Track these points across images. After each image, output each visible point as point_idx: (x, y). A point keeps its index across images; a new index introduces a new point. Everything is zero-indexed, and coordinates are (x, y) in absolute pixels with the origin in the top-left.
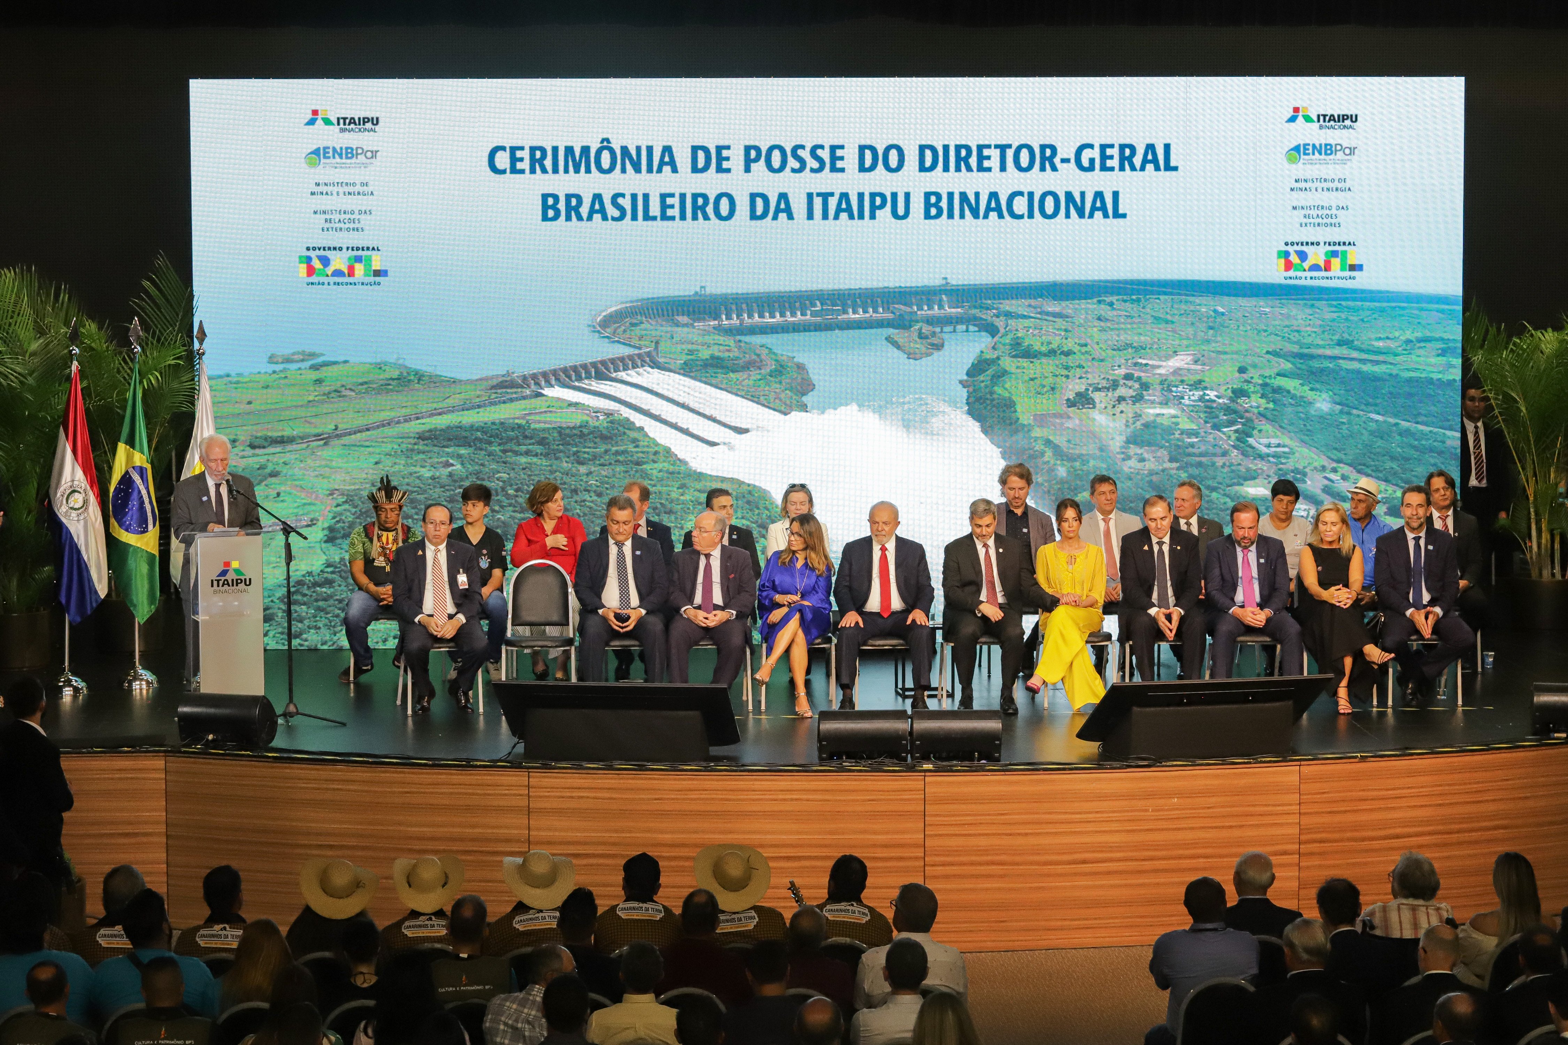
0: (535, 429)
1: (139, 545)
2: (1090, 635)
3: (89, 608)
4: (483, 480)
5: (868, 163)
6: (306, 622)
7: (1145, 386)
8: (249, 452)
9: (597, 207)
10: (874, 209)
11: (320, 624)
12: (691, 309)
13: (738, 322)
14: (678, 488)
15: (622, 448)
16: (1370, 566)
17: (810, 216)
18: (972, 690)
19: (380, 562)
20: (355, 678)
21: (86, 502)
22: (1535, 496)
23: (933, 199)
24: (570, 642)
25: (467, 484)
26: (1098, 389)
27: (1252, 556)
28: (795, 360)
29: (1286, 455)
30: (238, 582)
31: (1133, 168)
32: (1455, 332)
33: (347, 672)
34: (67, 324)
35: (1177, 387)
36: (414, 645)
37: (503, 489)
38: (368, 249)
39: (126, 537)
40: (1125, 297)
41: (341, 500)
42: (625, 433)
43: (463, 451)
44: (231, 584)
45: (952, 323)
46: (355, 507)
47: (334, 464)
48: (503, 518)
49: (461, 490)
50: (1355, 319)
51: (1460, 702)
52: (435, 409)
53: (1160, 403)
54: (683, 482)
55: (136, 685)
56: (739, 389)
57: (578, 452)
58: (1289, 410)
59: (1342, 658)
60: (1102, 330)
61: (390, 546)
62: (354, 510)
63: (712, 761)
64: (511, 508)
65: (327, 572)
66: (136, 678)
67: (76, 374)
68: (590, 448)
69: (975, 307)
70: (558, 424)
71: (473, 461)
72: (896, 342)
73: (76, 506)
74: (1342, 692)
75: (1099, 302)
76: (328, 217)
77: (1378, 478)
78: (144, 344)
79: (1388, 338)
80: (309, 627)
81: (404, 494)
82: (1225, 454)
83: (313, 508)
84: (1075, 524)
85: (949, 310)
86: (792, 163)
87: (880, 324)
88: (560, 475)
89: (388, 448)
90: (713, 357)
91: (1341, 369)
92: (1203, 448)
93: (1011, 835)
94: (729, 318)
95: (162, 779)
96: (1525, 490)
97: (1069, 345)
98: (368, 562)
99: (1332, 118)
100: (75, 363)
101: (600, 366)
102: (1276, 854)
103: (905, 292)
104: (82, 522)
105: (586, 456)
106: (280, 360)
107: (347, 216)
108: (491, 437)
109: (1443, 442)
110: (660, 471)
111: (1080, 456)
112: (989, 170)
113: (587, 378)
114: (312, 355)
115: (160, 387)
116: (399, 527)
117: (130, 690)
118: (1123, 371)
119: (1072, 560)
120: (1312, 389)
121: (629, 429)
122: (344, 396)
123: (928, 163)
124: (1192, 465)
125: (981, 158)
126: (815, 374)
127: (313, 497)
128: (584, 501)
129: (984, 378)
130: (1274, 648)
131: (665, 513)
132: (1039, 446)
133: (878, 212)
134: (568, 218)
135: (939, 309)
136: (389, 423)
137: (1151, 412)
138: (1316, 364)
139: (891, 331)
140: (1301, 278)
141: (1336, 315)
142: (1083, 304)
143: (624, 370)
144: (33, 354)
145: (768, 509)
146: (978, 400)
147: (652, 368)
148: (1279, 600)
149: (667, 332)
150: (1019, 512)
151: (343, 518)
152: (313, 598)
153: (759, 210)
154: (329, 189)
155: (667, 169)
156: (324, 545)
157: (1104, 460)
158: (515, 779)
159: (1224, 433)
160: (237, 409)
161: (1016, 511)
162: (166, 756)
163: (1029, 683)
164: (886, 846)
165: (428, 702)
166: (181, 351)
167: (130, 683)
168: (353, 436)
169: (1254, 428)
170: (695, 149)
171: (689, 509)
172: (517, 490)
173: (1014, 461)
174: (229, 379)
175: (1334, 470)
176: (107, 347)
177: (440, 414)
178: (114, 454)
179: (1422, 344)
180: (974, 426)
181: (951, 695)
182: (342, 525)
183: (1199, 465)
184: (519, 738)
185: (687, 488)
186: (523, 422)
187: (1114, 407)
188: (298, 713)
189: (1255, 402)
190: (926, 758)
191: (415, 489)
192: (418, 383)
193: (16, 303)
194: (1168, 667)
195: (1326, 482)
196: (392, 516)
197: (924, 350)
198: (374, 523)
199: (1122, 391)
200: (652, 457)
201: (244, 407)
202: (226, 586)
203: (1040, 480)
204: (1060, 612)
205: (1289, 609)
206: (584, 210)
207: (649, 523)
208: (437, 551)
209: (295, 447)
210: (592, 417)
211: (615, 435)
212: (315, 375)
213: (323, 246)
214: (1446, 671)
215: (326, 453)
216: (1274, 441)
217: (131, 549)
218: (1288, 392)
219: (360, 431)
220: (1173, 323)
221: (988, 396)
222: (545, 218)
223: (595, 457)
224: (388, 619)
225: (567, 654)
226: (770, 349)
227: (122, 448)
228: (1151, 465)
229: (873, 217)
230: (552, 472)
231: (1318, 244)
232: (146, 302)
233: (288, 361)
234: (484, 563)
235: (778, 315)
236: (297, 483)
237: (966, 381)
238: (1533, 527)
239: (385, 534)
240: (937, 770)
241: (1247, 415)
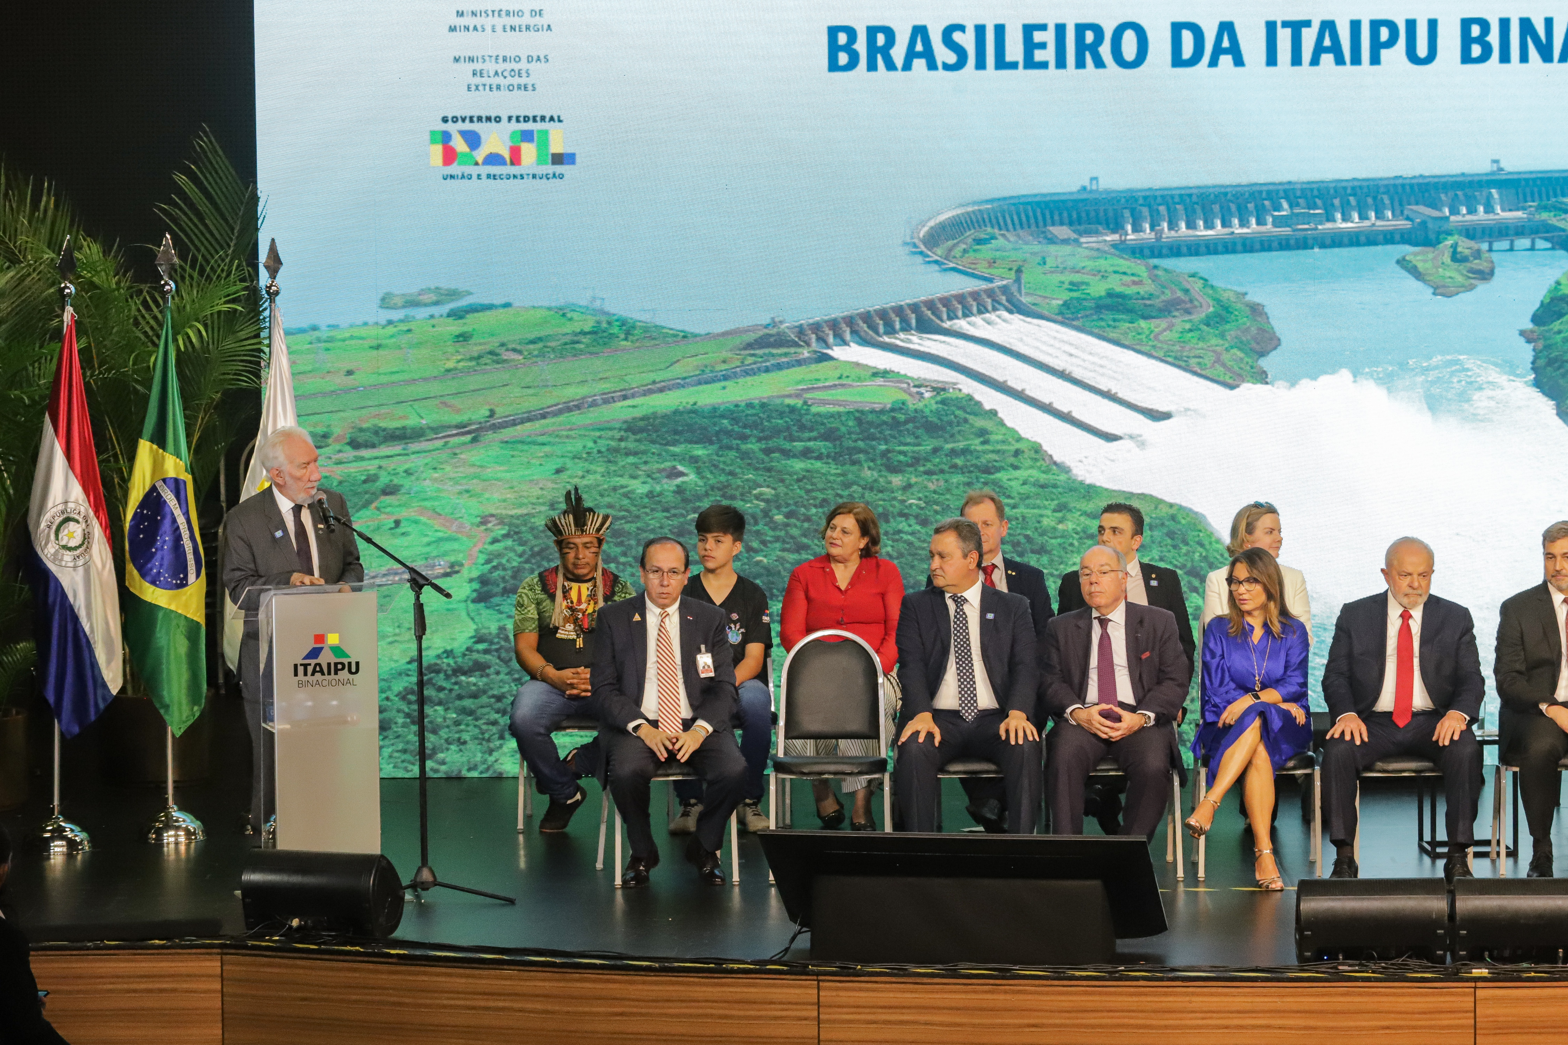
0: (818, 414)
1: (173, 607)
3: (92, 711)
4: (733, 497)
6: (443, 733)
8: (350, 453)
9: (919, 47)
10: (1377, 46)
11: (466, 737)
12: (1075, 215)
13: (1153, 235)
14: (1054, 511)
15: (961, 445)
17: (1272, 60)
19: (567, 632)
21: (87, 537)
23: (1476, 31)
24: (880, 766)
25: (705, 504)
28: (1248, 298)
30: (337, 668)
34: (53, 244)
36: (626, 769)
37: (766, 513)
38: (543, 118)
39: (152, 594)
41: (502, 531)
42: (966, 421)
43: (700, 451)
44: (326, 671)
45: (1507, 235)
46: (525, 543)
47: (489, 473)
48: (765, 560)
49: (696, 515)
52: (654, 382)
54: (1064, 500)
55: (169, 837)
56: (1154, 347)
57: (888, 451)
61: (583, 606)
62: (520, 549)
63: (1121, 964)
64: (778, 545)
65: (478, 651)
66: (168, 826)
67: (70, 328)
68: (906, 444)
69: (1545, 208)
70: (856, 406)
71: (715, 466)
72: (1415, 267)
73: (72, 544)
76: (478, 66)
78: (178, 279)
80: (448, 742)
81: (605, 520)
83: (456, 545)
85: (1502, 214)
87: (1389, 238)
88: (860, 490)
89: (576, 446)
90: (1110, 294)
94: (1137, 229)
95: (214, 991)
98: (546, 632)
100: (69, 309)
101: (924, 309)
103: (1427, 184)
104: (81, 570)
105: (902, 458)
106: (399, 301)
107: (508, 66)
108: (745, 426)
110: (1024, 483)
113: (903, 330)
114: (453, 294)
115: (205, 349)
116: (599, 575)
117: (159, 844)
121: (975, 414)
122: (505, 361)
127: (454, 528)
128: (900, 532)
129: (1561, 326)
131: (1033, 552)
133: (1384, 52)
134: (872, 66)
135: (1486, 212)
136: (577, 406)
143: (965, 316)
145: (1201, 545)
146: (1551, 362)
147: (1011, 312)
149: (1034, 254)
151: (504, 561)
152: (454, 694)
153: (1187, 51)
154: (479, 21)
156: (472, 606)
158: (796, 991)
160: (330, 384)
162: (222, 954)
166: (238, 288)
167: (159, 833)
168: (519, 427)
171: (1071, 545)
172: (788, 515)
174: (316, 334)
176: (118, 283)
177: (661, 390)
178: (131, 457)
180: (1546, 407)
181: (1513, 854)
182: (502, 573)
184: (802, 925)
185: (1070, 510)
186: (799, 403)
188: (435, 883)
190: (1477, 958)
191: (623, 513)
192: (626, 339)
196: (586, 555)
197: (1460, 279)
198: (555, 569)
200: (1012, 460)
201: (339, 381)
202: (318, 675)
206: (898, 53)
207: (1009, 567)
208: (664, 616)
209: (424, 445)
210: (910, 394)
211: (950, 423)
212: (455, 327)
213: (468, 115)
215: (476, 455)
217: (160, 615)
219: (529, 420)
222: (834, 66)
223: (916, 461)
224: (580, 728)
225: (877, 784)
226: (1206, 280)
227: (145, 449)
229: (1375, 60)
230: (847, 485)
232: (181, 209)
233: (413, 303)
234: (734, 636)
235: (1218, 223)
236: (428, 504)
237: (1532, 332)
239: (575, 586)
240: (1496, 978)
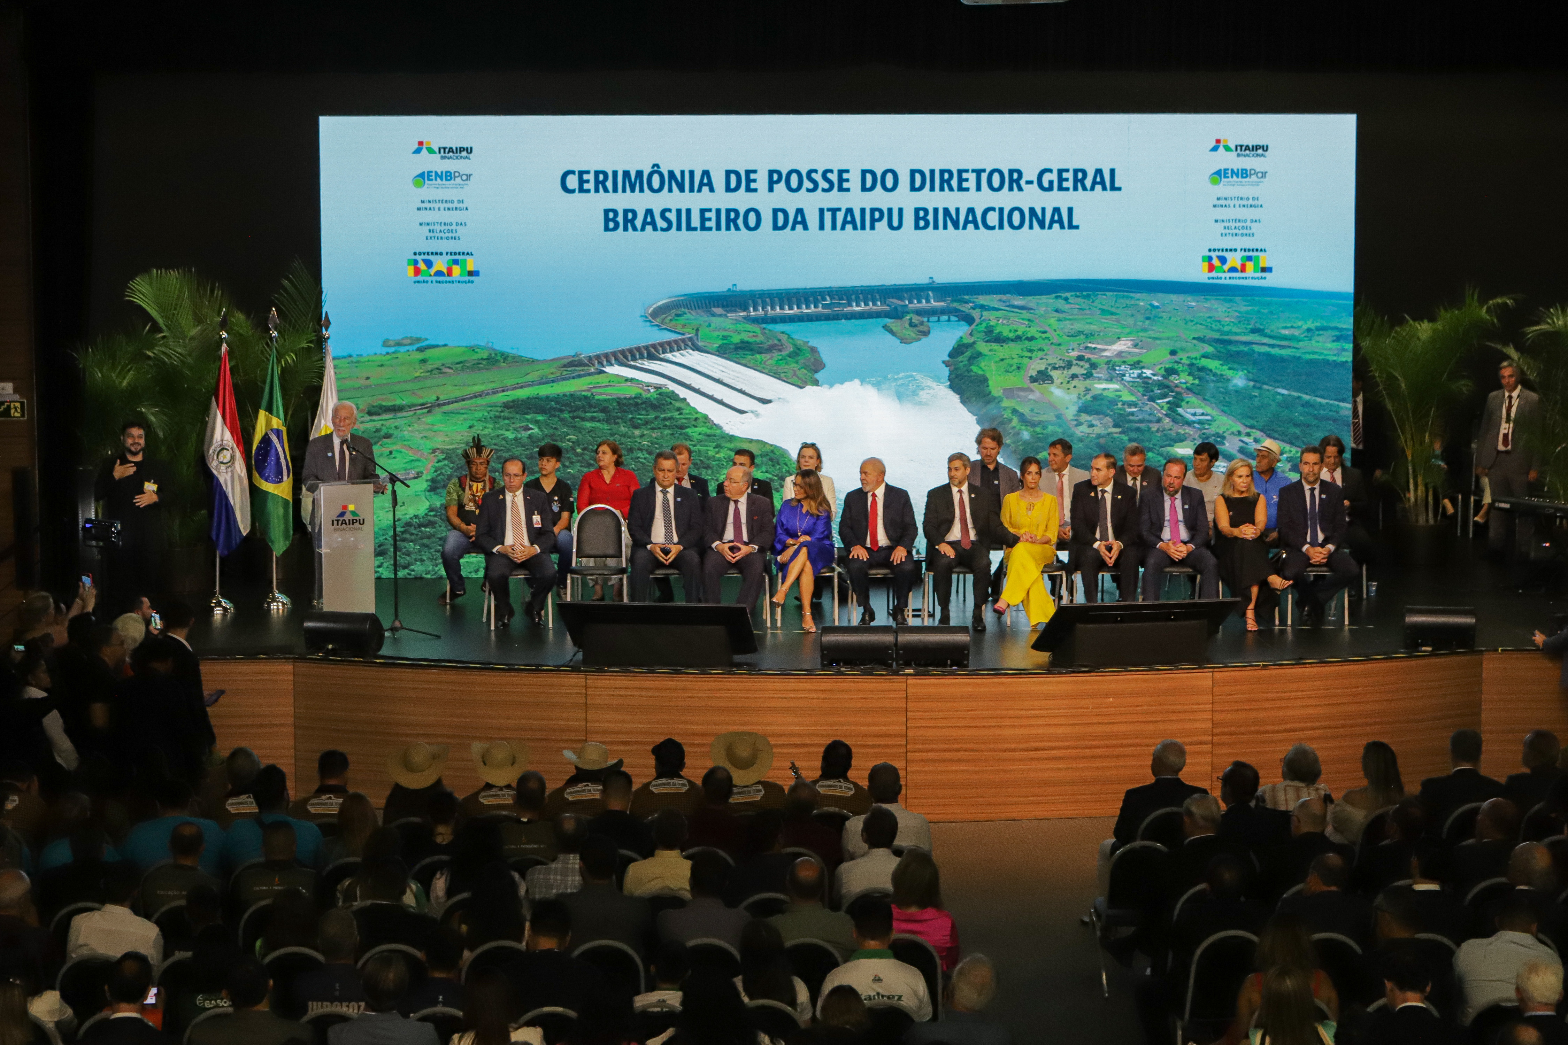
0: (599, 400)
1: (276, 493)
2: (1045, 566)
3: (234, 545)
4: (556, 441)
5: (869, 184)
6: (413, 556)
7: (1094, 366)
8: (367, 418)
9: (649, 220)
10: (873, 221)
11: (424, 558)
12: (725, 302)
13: (763, 313)
14: (714, 448)
15: (669, 415)
16: (1274, 512)
17: (822, 227)
18: (949, 611)
19: (470, 507)
20: (451, 600)
21: (233, 457)
22: (1412, 456)
23: (922, 214)
24: (623, 571)
25: (543, 444)
26: (1055, 368)
27: (1178, 503)
28: (809, 344)
29: (1208, 422)
30: (354, 522)
31: (1084, 189)
32: (1348, 323)
33: (444, 596)
34: (219, 313)
35: (1120, 366)
36: (495, 573)
37: (573, 448)
38: (463, 253)
39: (267, 487)
40: (1078, 294)
41: (442, 457)
42: (671, 403)
43: (540, 418)
44: (348, 523)
45: (937, 314)
46: (453, 463)
47: (436, 428)
48: (571, 471)
49: (538, 449)
50: (1265, 311)
51: (1347, 622)
52: (518, 384)
53: (1107, 380)
54: (719, 442)
55: (274, 606)
56: (764, 367)
57: (633, 418)
58: (1212, 385)
59: (1251, 586)
60: (1059, 320)
61: (479, 494)
62: (452, 465)
63: (735, 667)
64: (578, 464)
65: (430, 516)
66: (274, 600)
67: (225, 355)
68: (642, 415)
69: (956, 301)
70: (617, 396)
71: (548, 425)
72: (892, 330)
73: (225, 461)
74: (1250, 614)
75: (1057, 297)
76: (431, 228)
77: (1284, 441)
78: (281, 330)
79: (1292, 327)
80: (416, 560)
81: (491, 451)
82: (1159, 421)
83: (419, 464)
84: (1037, 476)
85: (934, 304)
86: (807, 184)
87: (878, 315)
89: (479, 415)
90: (742, 342)
91: (1254, 351)
92: (1140, 417)
93: (977, 727)
94: (755, 310)
95: (290, 680)
96: (1403, 451)
97: (1033, 332)
98: (461, 506)
99: (1247, 148)
100: (225, 345)
101: (651, 348)
102: (1191, 744)
103: (899, 288)
104: (229, 474)
105: (639, 421)
106: (392, 343)
107: (447, 227)
108: (562, 405)
109: (1337, 412)
110: (700, 434)
111: (1040, 422)
112: (967, 189)
113: (640, 358)
114: (418, 340)
115: (295, 366)
116: (487, 478)
117: (268, 610)
118: (1075, 354)
119: (1030, 507)
120: (1230, 369)
121: (675, 400)
122: (444, 373)
123: (918, 184)
124: (1132, 431)
125: (961, 180)
126: (825, 355)
127: (419, 454)
128: (639, 458)
129: (963, 359)
130: (1195, 578)
131: (704, 468)
132: (1007, 414)
133: (877, 224)
134: (626, 229)
135: (926, 303)
136: (480, 395)
137: (1099, 386)
138: (1234, 348)
139: (887, 321)
140: (1221, 278)
141: (1250, 308)
142: (1044, 299)
143: (671, 352)
144: (192, 339)
145: (786, 464)
146: (957, 376)
147: (693, 350)
148: (1200, 539)
149: (705, 322)
150: (991, 467)
151: (443, 471)
152: (419, 537)
153: (780, 223)
154: (431, 205)
155: (705, 189)
156: (427, 493)
157: (1060, 426)
158: (575, 680)
159: (1158, 404)
160: (357, 384)
161: (989, 466)
162: (294, 662)
163: (996, 607)
164: (876, 736)
165: (508, 620)
166: (312, 336)
167: (269, 604)
168: (451, 405)
169: (1182, 400)
170: (728, 173)
172: (584, 449)
173: (987, 426)
174: (351, 359)
175: (1248, 435)
176: (251, 332)
177: (521, 388)
178: (256, 418)
179: (1321, 332)
180: (955, 398)
181: (931, 615)
182: (442, 477)
183: (1138, 430)
184: (580, 649)
185: (721, 448)
186: (589, 394)
187: (1068, 382)
188: (402, 628)
189: (1183, 379)
190: (908, 665)
192: (504, 362)
193: (178, 297)
194: (1112, 594)
195: (1241, 444)
196: (481, 469)
197: (913, 335)
198: (466, 476)
199: (1075, 370)
200: (694, 423)
201: (363, 382)
202: (344, 525)
203: (1008, 442)
204: (1020, 549)
205: (1207, 545)
206: (639, 223)
207: (691, 477)
208: (516, 496)
209: (404, 414)
210: (644, 390)
211: (663, 404)
212: (420, 356)
213: (426, 251)
214: (1336, 596)
215: (429, 419)
216: (1199, 411)
217: (270, 497)
218: (1211, 370)
219: (456, 402)
220: (1116, 314)
221: (966, 374)
222: (607, 229)
223: (647, 423)
225: (621, 580)
227: (262, 414)
228: (1098, 430)
229: (872, 227)
231: (1236, 250)
232: (282, 295)
233: (399, 344)
234: (556, 508)
235: (795, 307)
236: (406, 443)
237: (949, 361)
238: (1411, 481)
239: (475, 484)
240: (917, 674)
241: (1176, 389)
